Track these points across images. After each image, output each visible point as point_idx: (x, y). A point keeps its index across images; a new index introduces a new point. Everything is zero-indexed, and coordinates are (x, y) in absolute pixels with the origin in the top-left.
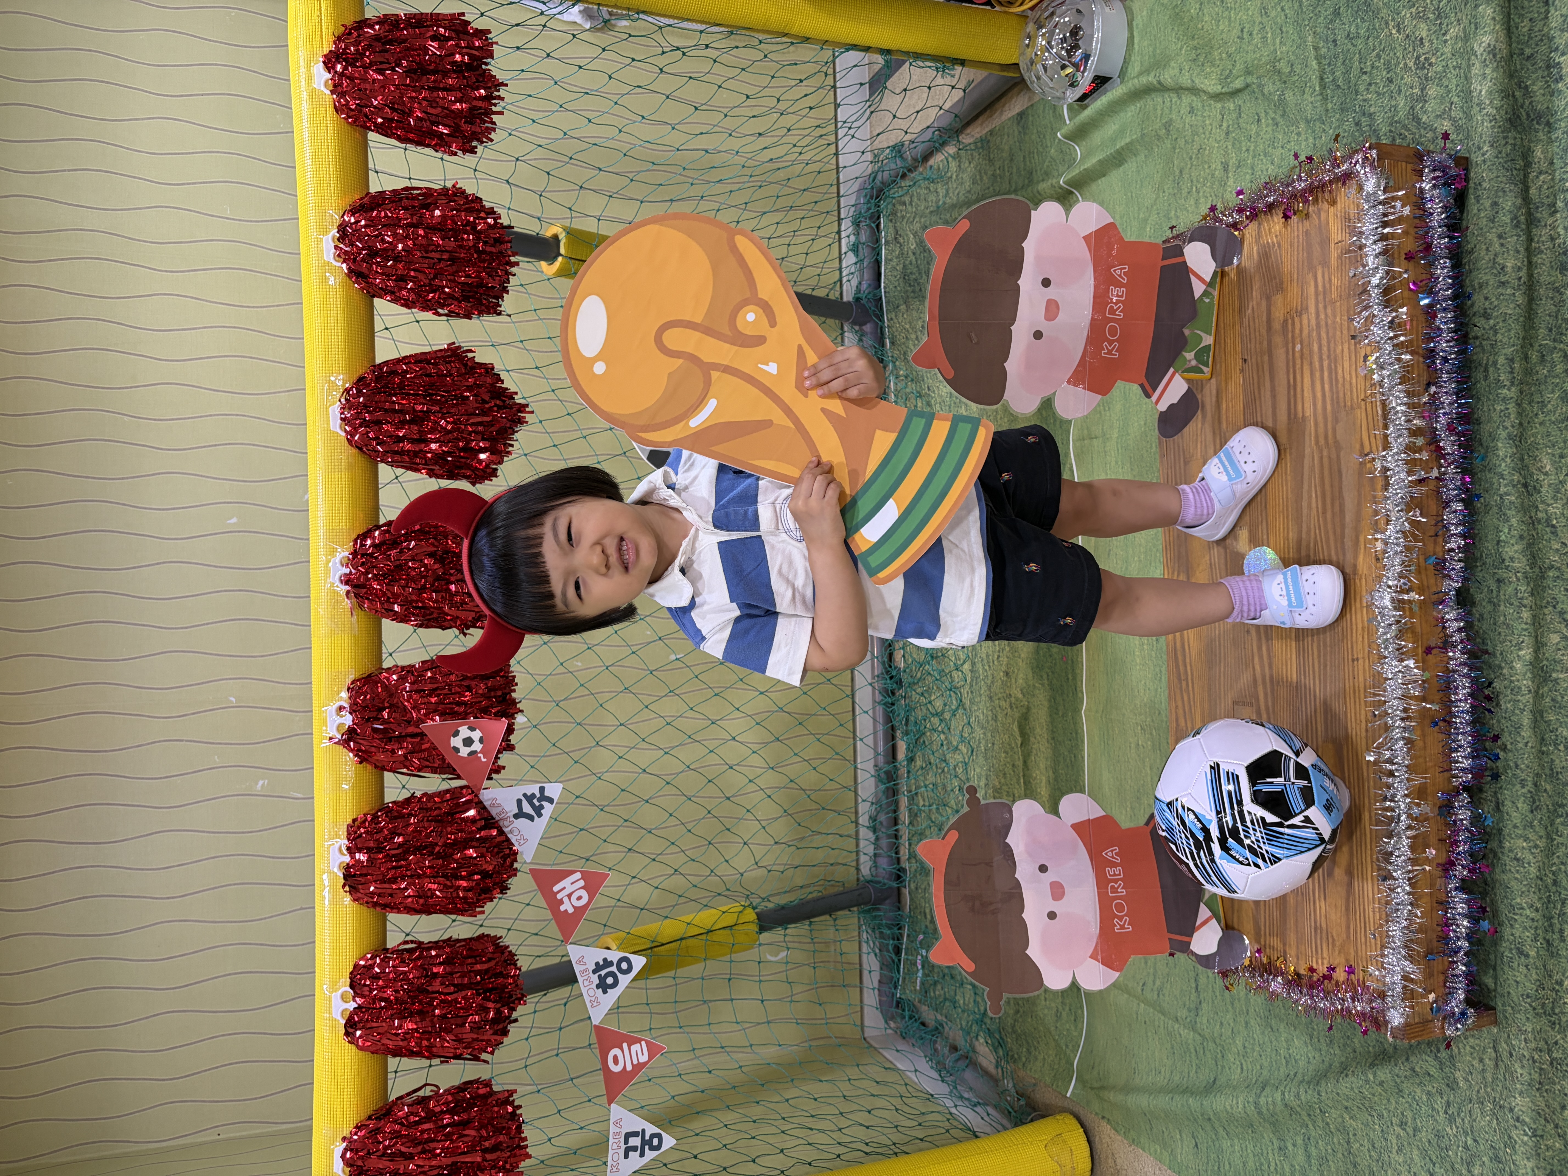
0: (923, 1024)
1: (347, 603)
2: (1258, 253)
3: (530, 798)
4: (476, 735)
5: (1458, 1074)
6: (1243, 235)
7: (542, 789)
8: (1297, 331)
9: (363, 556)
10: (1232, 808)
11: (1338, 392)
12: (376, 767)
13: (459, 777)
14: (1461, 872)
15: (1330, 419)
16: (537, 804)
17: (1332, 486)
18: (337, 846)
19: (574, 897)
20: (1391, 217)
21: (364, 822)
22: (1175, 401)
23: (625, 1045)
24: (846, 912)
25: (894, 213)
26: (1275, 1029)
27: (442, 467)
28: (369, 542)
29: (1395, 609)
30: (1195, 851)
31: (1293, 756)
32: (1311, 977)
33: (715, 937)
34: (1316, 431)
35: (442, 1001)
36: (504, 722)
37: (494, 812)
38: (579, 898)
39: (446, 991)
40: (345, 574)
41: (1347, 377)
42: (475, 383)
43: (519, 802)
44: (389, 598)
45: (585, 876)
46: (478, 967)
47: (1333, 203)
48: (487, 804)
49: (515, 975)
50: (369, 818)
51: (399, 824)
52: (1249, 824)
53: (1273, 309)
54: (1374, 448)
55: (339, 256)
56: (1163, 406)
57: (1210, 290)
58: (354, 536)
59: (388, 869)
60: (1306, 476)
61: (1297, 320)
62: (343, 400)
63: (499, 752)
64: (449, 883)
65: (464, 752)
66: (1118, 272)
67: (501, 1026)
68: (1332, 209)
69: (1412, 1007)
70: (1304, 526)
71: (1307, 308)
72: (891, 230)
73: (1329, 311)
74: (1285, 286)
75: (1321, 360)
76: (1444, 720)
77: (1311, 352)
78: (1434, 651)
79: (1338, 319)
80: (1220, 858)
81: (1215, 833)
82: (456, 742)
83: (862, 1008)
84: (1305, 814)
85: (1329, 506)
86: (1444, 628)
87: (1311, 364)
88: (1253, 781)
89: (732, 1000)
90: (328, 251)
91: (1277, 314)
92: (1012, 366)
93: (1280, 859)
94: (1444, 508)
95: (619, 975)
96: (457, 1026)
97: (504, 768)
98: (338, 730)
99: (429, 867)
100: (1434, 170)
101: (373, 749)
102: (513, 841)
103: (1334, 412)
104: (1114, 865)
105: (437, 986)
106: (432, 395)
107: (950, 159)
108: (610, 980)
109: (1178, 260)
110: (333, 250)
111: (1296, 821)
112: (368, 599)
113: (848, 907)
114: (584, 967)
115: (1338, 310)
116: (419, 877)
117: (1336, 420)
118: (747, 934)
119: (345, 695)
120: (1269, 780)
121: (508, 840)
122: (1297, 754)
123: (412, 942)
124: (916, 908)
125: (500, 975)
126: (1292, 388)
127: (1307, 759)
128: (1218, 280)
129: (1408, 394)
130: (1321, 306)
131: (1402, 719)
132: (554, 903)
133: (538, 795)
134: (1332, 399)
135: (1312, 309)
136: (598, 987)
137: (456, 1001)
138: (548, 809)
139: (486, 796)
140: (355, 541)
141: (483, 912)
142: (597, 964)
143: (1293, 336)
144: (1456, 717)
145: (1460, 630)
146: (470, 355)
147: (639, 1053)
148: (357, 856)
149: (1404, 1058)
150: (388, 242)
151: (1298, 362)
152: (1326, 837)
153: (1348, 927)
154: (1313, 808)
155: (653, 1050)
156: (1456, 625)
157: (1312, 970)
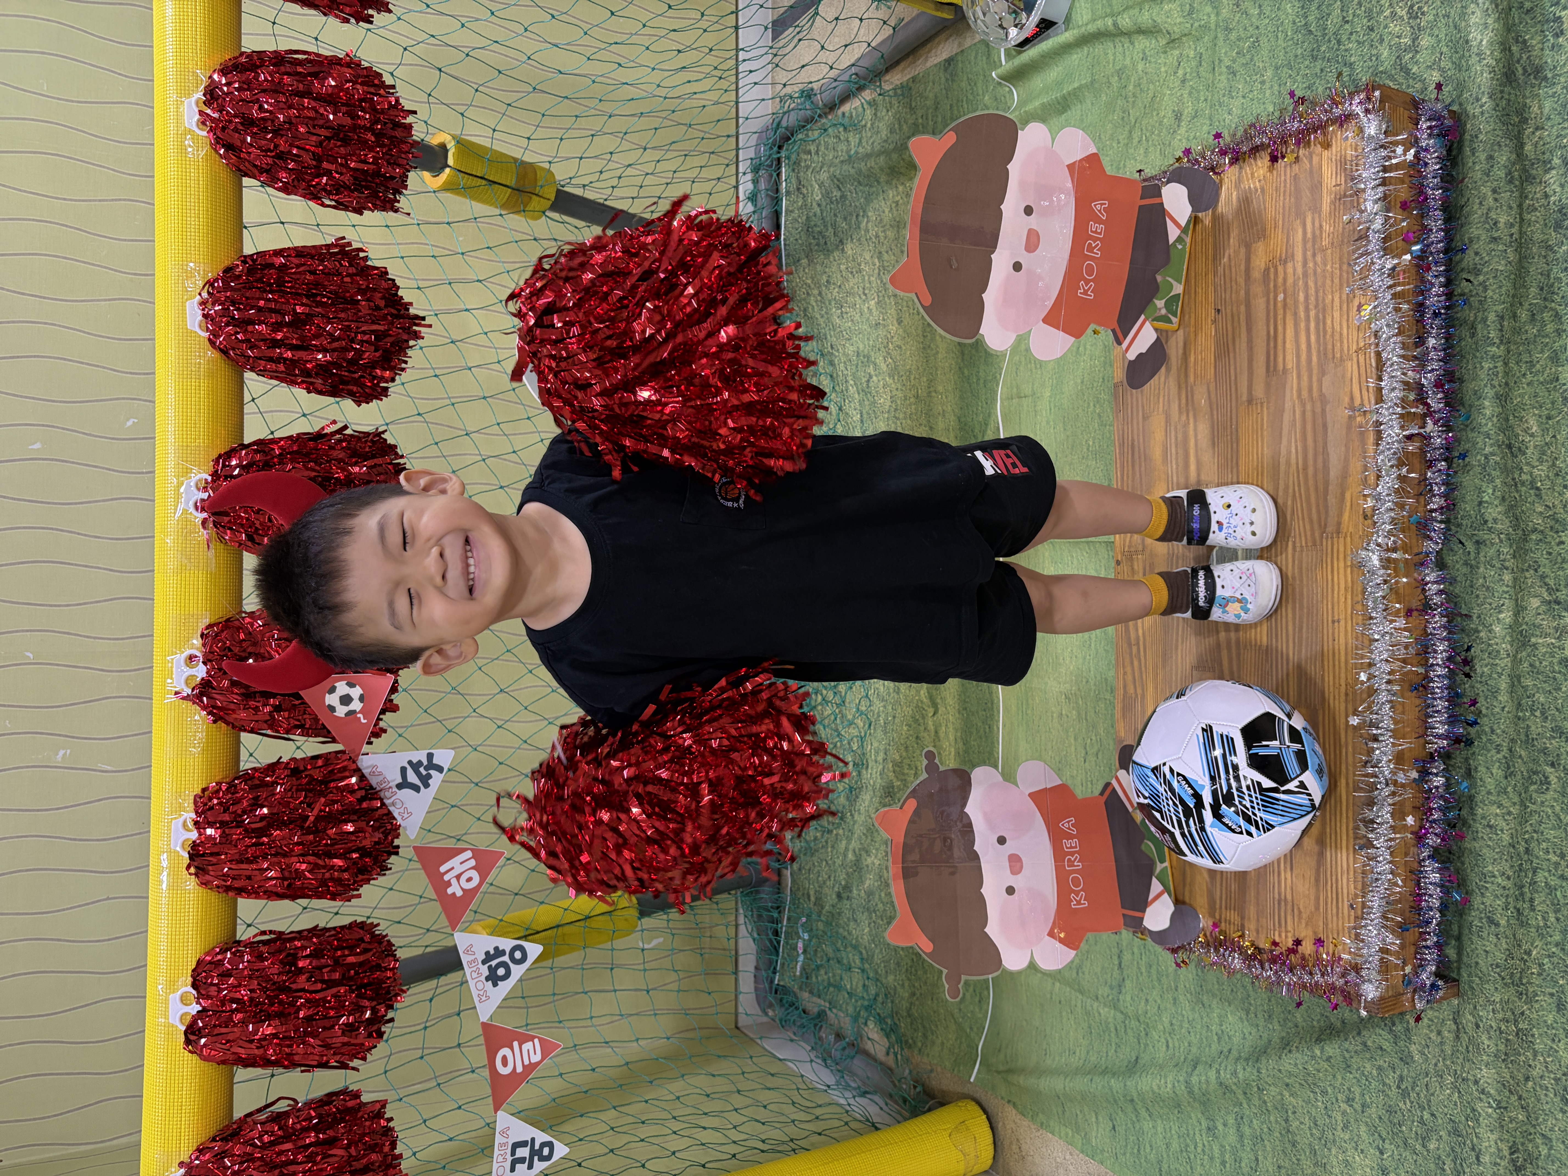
0: (804, 1012)
1: (203, 534)
2: (1238, 198)
3: (415, 766)
4: (356, 692)
5: (1413, 1048)
6: (1221, 181)
7: (430, 756)
8: (1280, 280)
9: (226, 478)
10: (1227, 772)
11: (1325, 344)
12: (234, 727)
13: (334, 741)
14: (1433, 840)
15: (1315, 372)
16: (424, 772)
17: (1315, 441)
18: (181, 820)
19: (463, 879)
20: (1394, 161)
21: (217, 791)
22: (1144, 351)
23: (516, 1044)
24: (725, 896)
25: (797, 163)
26: (1207, 1005)
27: (325, 381)
28: (234, 463)
29: (1384, 567)
30: (1183, 819)
31: (1286, 719)
32: (1271, 951)
33: (594, 923)
34: (1299, 384)
35: (308, 1001)
36: (391, 677)
37: (374, 781)
38: (469, 880)
39: (312, 988)
40: (203, 500)
41: (1337, 327)
42: (368, 286)
43: (403, 770)
44: (257, 529)
45: (477, 854)
46: (351, 959)
47: (1327, 146)
48: (366, 772)
49: (394, 968)
50: (224, 787)
51: (263, 794)
52: (1244, 789)
53: (1253, 257)
54: (1366, 402)
55: (204, 123)
56: (1132, 355)
57: (1183, 236)
58: (215, 456)
59: (247, 847)
60: (1285, 432)
61: (1280, 269)
62: (205, 295)
63: (383, 712)
64: (321, 862)
65: (341, 711)
66: (1098, 207)
67: (375, 1028)
68: (1326, 153)
69: (1387, 980)
70: (1282, 483)
71: (1293, 255)
72: (794, 181)
73: (1319, 259)
74: (1268, 232)
75: (1307, 310)
76: (1423, 686)
77: (1296, 302)
78: (1415, 613)
79: (1329, 267)
80: (1212, 826)
81: (1207, 799)
82: (332, 700)
83: (736, 996)
84: (1300, 778)
85: (1311, 462)
86: (1424, 589)
87: (1295, 314)
88: (1249, 745)
89: (615, 991)
90: (190, 118)
91: (1258, 263)
92: (989, 297)
93: (1273, 827)
94: (1430, 467)
95: (511, 965)
96: (324, 1028)
97: (385, 731)
98: (187, 683)
99: (298, 844)
100: (1429, 120)
101: (232, 706)
102: (396, 815)
103: (1321, 365)
104: (1070, 837)
105: (302, 981)
106: (316, 295)
107: (866, 106)
108: (501, 972)
109: (1155, 201)
110: (197, 117)
111: (1292, 786)
112: (231, 529)
113: (728, 891)
114: (473, 957)
115: (1329, 258)
116: (285, 855)
117: (1323, 373)
118: (626, 920)
119: (197, 642)
120: (1264, 743)
121: (390, 813)
122: (1289, 716)
123: (271, 932)
124: (799, 889)
125: (378, 967)
126: (1273, 340)
127: (1298, 722)
128: (1191, 226)
129: (1404, 346)
130: (1309, 254)
131: (1389, 682)
132: (440, 885)
133: (425, 763)
134: (1319, 351)
135: (1299, 257)
136: (487, 979)
137: (324, 1000)
138: (436, 778)
139: (365, 763)
140: (216, 461)
141: (359, 896)
142: (487, 953)
143: (1275, 286)
144: (1434, 682)
145: (1441, 592)
146: (362, 255)
147: (532, 1052)
148: (209, 831)
149: (1355, 1033)
150: (267, 111)
151: (1280, 312)
152: (1317, 804)
153: (1317, 899)
154: (1307, 772)
155: (547, 1049)
156: (1435, 587)
157: (1275, 944)
